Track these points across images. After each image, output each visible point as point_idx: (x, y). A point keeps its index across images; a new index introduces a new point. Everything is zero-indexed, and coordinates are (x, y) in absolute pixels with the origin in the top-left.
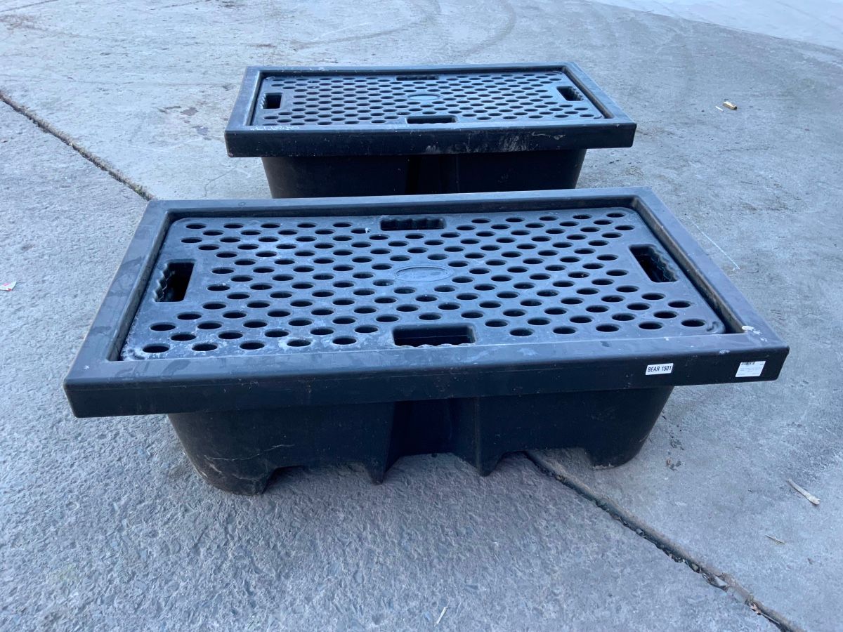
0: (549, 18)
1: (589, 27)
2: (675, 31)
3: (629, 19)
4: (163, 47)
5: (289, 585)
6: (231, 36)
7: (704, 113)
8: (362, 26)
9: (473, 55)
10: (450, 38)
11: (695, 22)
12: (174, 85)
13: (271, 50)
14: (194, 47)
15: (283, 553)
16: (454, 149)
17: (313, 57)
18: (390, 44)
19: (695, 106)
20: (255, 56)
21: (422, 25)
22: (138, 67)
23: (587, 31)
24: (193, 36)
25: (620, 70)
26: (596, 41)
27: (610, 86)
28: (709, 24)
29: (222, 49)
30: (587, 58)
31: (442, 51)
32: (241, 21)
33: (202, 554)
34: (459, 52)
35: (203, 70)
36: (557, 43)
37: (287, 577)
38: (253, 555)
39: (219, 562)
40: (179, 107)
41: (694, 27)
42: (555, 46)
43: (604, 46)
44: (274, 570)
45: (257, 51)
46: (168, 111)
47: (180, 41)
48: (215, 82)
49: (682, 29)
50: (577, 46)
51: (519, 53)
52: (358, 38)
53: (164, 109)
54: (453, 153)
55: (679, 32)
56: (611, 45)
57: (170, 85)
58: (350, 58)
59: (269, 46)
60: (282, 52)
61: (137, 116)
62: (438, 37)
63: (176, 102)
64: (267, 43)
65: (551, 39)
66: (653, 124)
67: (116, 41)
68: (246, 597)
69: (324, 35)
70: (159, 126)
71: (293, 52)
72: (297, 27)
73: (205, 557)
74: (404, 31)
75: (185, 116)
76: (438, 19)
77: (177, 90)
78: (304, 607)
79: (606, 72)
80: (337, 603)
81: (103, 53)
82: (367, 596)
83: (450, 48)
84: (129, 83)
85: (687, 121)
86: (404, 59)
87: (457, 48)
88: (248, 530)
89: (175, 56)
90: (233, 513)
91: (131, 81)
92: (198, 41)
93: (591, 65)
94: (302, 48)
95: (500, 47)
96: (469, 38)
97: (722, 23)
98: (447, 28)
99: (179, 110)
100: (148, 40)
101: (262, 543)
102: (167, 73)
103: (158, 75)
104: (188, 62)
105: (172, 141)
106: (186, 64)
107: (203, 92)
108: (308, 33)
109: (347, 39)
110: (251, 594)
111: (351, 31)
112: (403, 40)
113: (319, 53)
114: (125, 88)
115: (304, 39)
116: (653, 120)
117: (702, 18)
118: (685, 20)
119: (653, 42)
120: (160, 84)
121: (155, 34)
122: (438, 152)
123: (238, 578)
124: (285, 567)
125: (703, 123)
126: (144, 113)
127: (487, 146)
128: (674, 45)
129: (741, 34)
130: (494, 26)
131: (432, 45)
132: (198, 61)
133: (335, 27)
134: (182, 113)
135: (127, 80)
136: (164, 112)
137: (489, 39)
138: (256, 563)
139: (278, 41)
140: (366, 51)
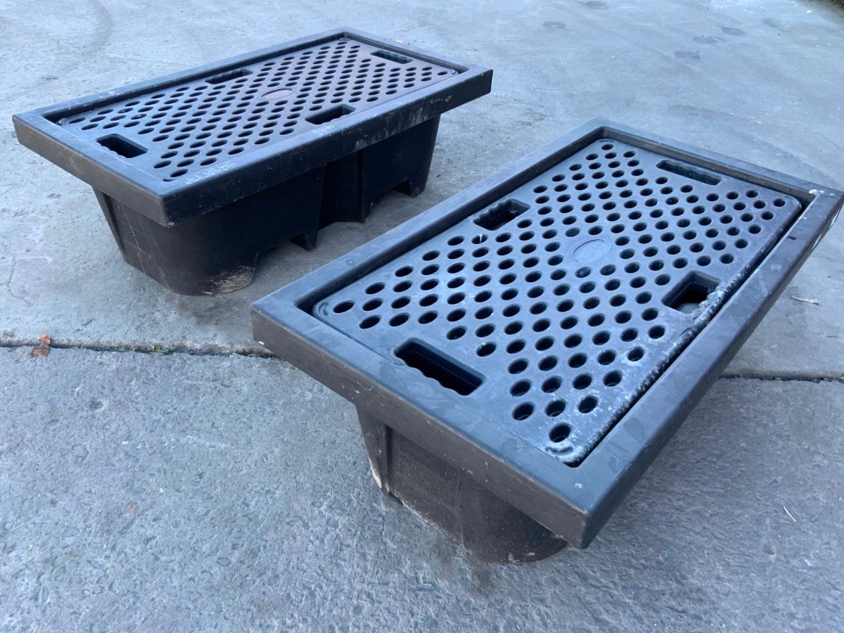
5: (694, 581)
15: (654, 565)
33: (610, 620)
37: (684, 577)
38: (641, 586)
39: (629, 612)
44: (671, 582)
68: (685, 617)
73: (616, 619)
78: (725, 586)
80: (735, 564)
82: (741, 542)
88: (608, 571)
90: (576, 569)
101: (632, 571)
110: (684, 612)
123: (661, 611)
124: (673, 572)
138: (652, 588)
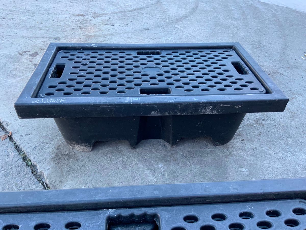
0: (214, 3)
1: (233, 8)
2: (272, 11)
3: (250, 4)
4: (32, 15)
6: (65, 9)
7: (296, 61)
8: (127, 5)
9: (179, 23)
10: (168, 13)
11: (280, 6)
12: (31, 38)
13: (83, 18)
14: (46, 15)
16: (169, 113)
17: (102, 22)
18: (140, 15)
19: (291, 56)
20: (74, 21)
21: (155, 5)
22: (16, 26)
23: (232, 10)
24: (47, 9)
25: (250, 33)
26: (237, 16)
27: (247, 42)
28: (287, 8)
29: (60, 16)
30: (233, 26)
31: (164, 20)
32: (72, 2)
34: (172, 20)
35: (47, 29)
36: (219, 16)
40: (29, 52)
41: (281, 9)
42: (217, 18)
43: (241, 19)
45: (76, 18)
46: (23, 54)
47: (41, 12)
48: (51, 36)
49: (275, 10)
50: (228, 19)
51: (201, 21)
52: (125, 12)
53: (21, 53)
54: (168, 115)
55: (274, 12)
56: (244, 18)
57: (29, 37)
58: (120, 23)
59: (82, 15)
60: (88, 19)
61: (6, 57)
62: (162, 12)
63: (29, 48)
64: (82, 14)
65: (215, 14)
66: (272, 67)
67: (11, 11)
69: (109, 9)
70: (16, 63)
71: (93, 19)
72: (98, 5)
74: (147, 9)
75: (31, 57)
76: (163, 2)
77: (31, 40)
79: (244, 34)
81: (2, 18)
83: (168, 18)
84: (9, 36)
85: (288, 66)
86: (146, 24)
87: (171, 18)
89: (36, 20)
91: (10, 35)
92: (49, 12)
93: (236, 29)
94: (98, 17)
95: (191, 18)
96: (177, 13)
97: (293, 7)
98: (167, 7)
99: (29, 53)
100: (26, 11)
102: (30, 30)
103: (25, 31)
104: (41, 24)
105: (20, 74)
106: (40, 25)
107: (44, 42)
108: (102, 9)
109: (120, 12)
111: (122, 8)
112: (146, 13)
113: (105, 20)
114: (6, 39)
115: (99, 11)
116: (272, 65)
117: (283, 5)
118: (276, 5)
119: (263, 17)
120: (24, 37)
121: (30, 8)
122: (159, 114)
125: (297, 68)
126: (11, 55)
127: (191, 111)
128: (273, 19)
129: (303, 14)
130: (189, 7)
131: (159, 17)
132: (47, 23)
133: (115, 5)
134: (30, 55)
135: (9, 34)
136: (21, 54)
137: (186, 13)
139: (87, 13)
140: (128, 19)
